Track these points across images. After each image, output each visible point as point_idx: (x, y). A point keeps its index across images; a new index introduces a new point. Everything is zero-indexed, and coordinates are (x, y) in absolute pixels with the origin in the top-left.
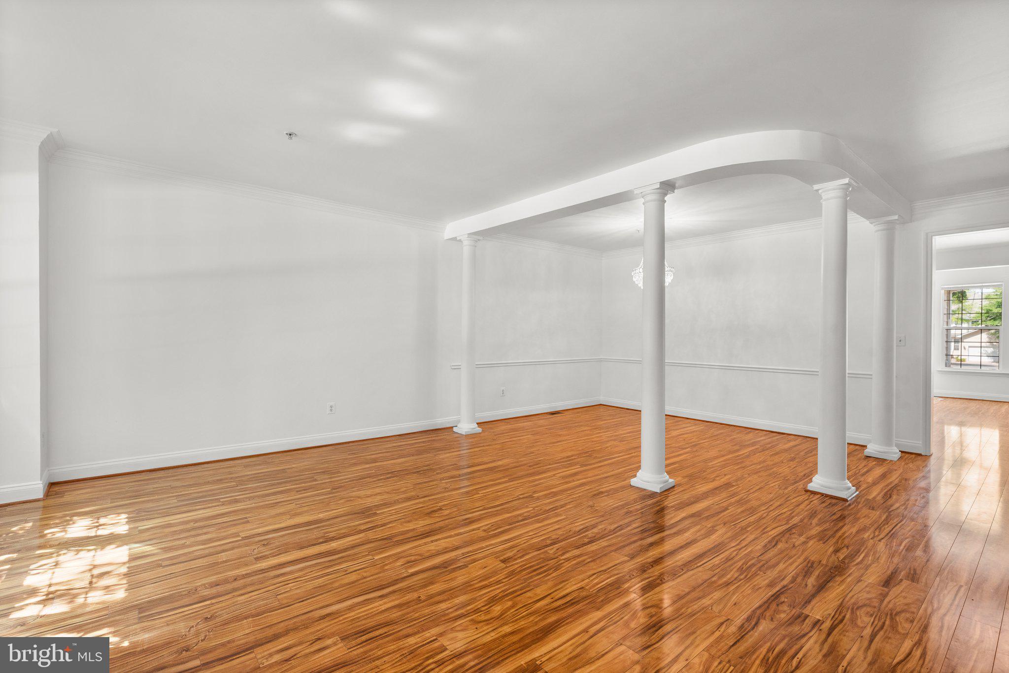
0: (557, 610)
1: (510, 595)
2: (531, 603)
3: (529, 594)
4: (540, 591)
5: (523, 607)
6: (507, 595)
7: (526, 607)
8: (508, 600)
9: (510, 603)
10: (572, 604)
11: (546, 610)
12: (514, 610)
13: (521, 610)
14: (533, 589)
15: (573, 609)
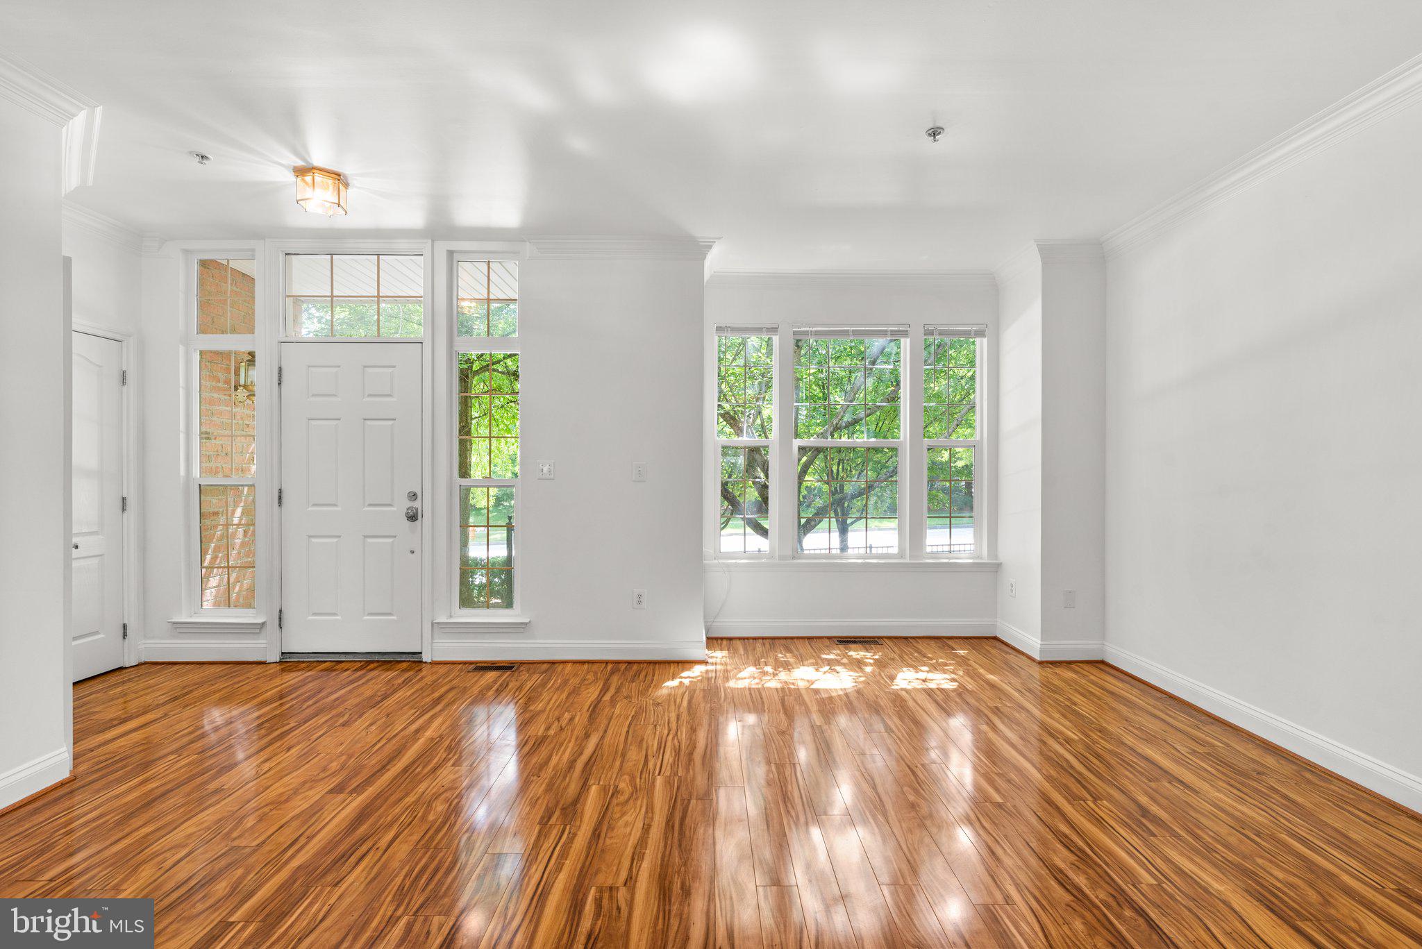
0: (363, 840)
1: (439, 825)
2: (404, 830)
3: (416, 837)
4: (402, 850)
5: (411, 822)
6: (444, 823)
7: (406, 824)
8: (434, 822)
9: (431, 817)
10: (343, 856)
11: (376, 833)
12: (419, 815)
13: (411, 819)
14: (416, 845)
15: (339, 850)
